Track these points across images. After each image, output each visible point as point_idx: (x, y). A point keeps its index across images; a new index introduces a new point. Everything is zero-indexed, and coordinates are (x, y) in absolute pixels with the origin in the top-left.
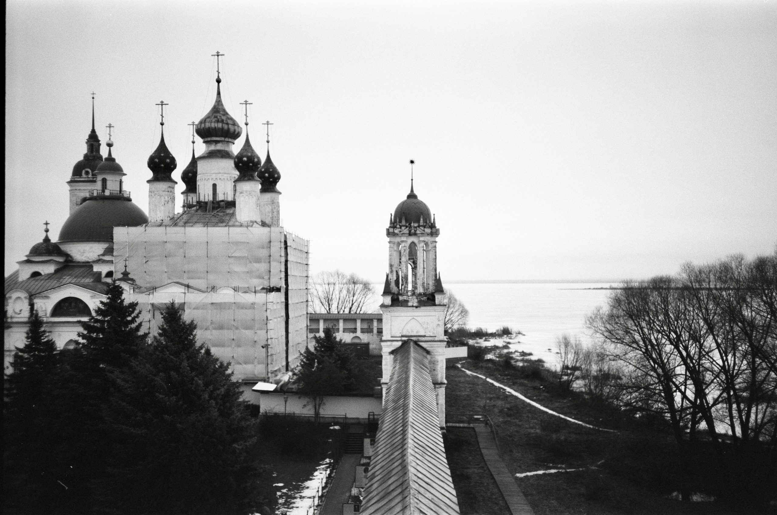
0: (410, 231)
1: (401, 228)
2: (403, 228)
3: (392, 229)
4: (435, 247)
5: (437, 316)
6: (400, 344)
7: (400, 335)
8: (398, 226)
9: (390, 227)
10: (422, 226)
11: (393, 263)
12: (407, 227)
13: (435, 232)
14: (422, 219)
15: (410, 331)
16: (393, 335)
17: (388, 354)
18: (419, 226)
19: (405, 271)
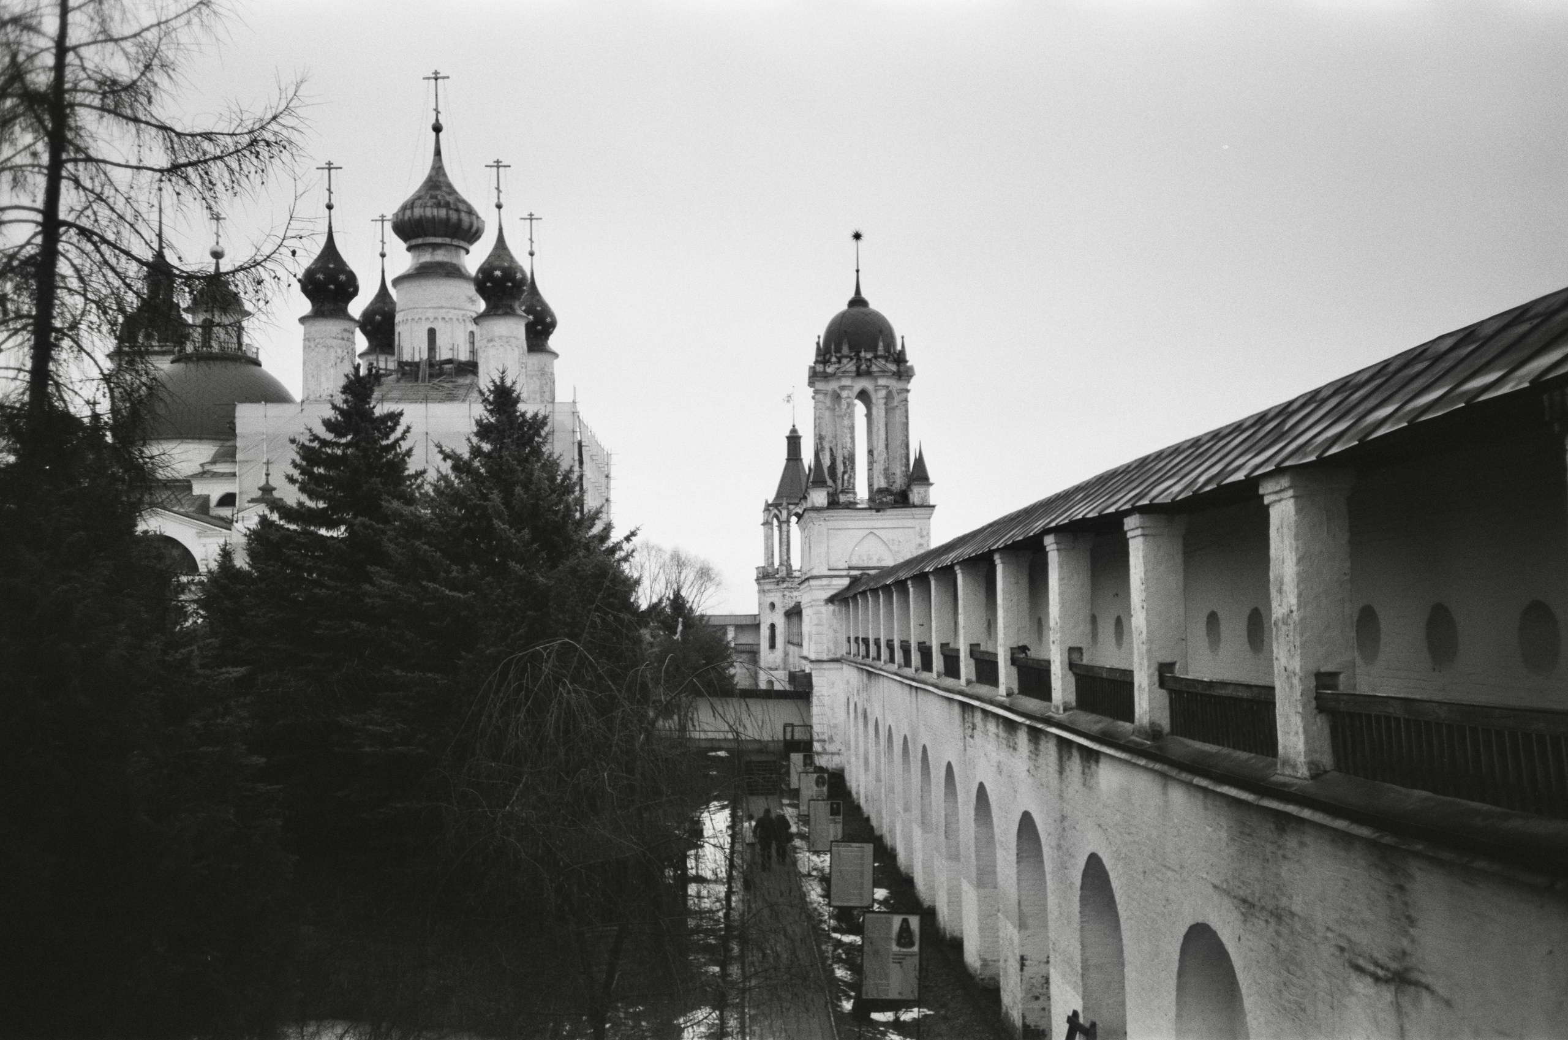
0: (858, 368)
1: (839, 362)
2: (845, 361)
3: (822, 366)
4: (906, 400)
5: (918, 529)
6: (846, 582)
7: (846, 566)
8: (834, 359)
9: (816, 362)
10: (881, 357)
11: (823, 433)
12: (852, 359)
13: (904, 372)
14: (881, 344)
15: (865, 558)
16: (831, 567)
17: (823, 603)
18: (876, 357)
19: (849, 445)
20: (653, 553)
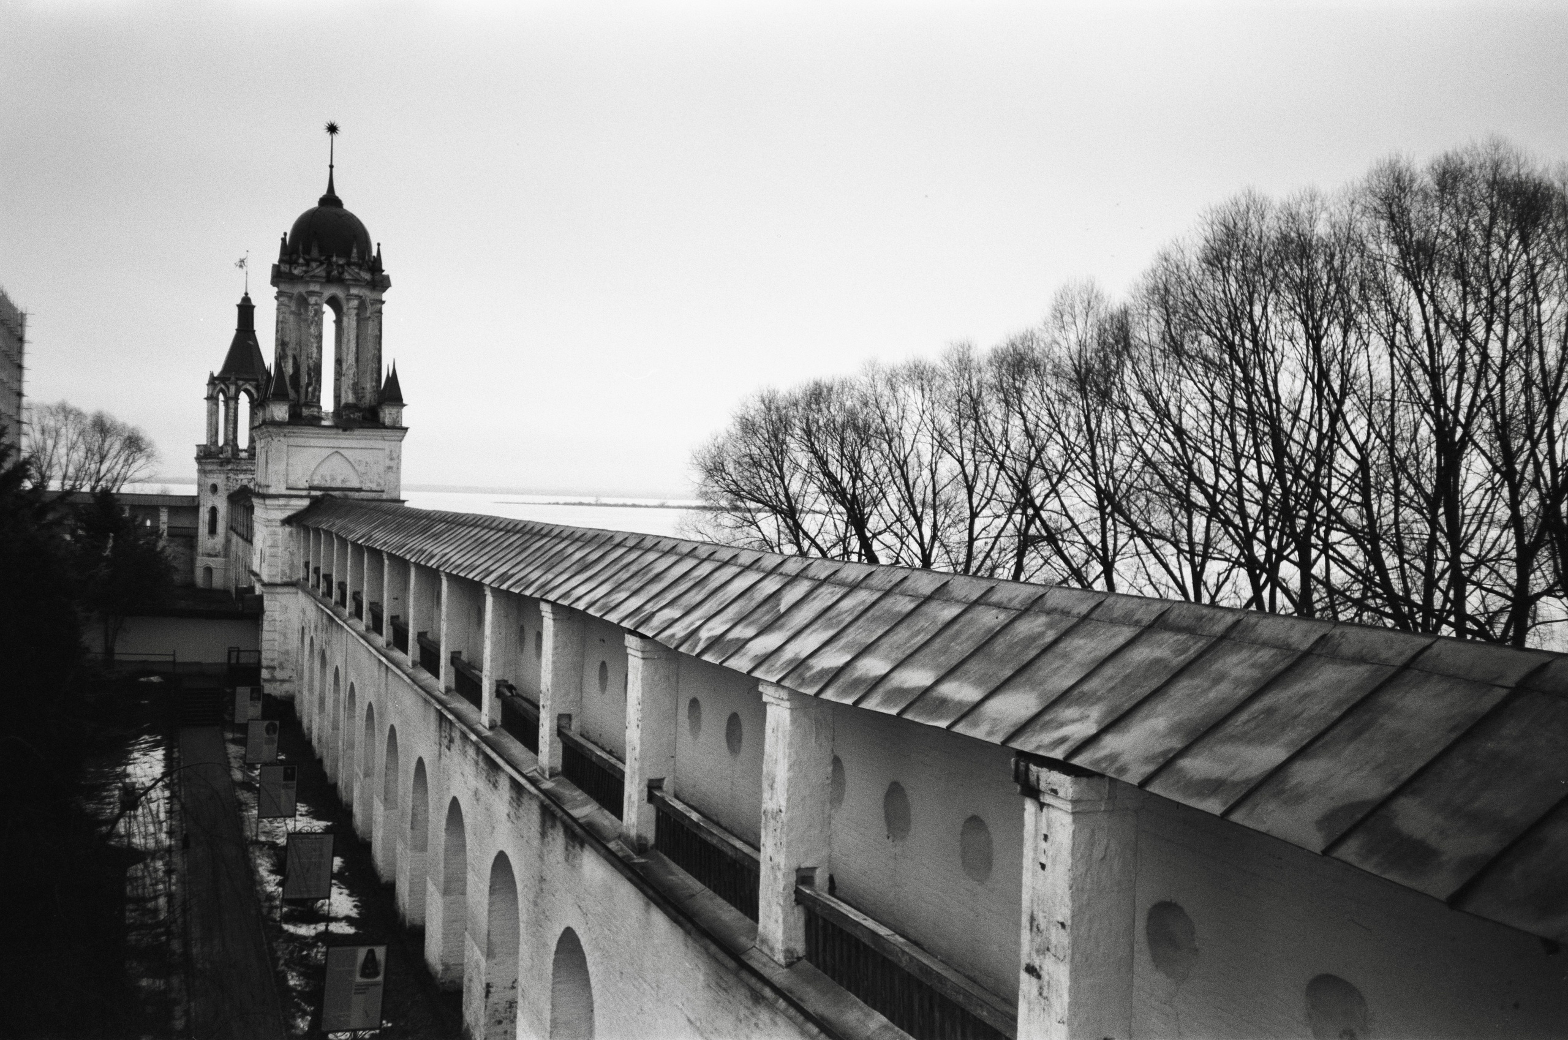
0: (329, 273)
1: (307, 264)
2: (314, 265)
3: (288, 266)
4: (380, 312)
5: (387, 452)
6: (306, 503)
7: (307, 485)
8: (301, 261)
9: (281, 261)
10: (354, 264)
11: (287, 339)
12: (321, 263)
13: (381, 283)
14: (355, 250)
15: (328, 478)
16: (290, 485)
17: (278, 524)
18: (349, 264)
19: (315, 355)
20: (71, 417)
